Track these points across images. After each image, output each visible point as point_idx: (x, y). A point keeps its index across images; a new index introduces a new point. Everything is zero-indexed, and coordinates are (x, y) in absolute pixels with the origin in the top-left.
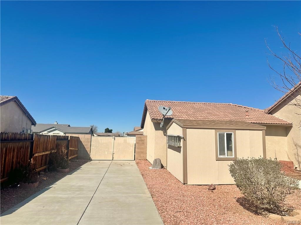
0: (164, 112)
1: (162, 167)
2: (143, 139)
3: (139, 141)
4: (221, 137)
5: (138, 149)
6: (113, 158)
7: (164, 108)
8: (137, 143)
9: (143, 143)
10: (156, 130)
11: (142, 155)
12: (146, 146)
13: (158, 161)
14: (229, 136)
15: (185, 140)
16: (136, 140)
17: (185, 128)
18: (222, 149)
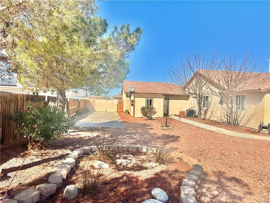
0: (130, 89)
1: (129, 113)
2: (121, 101)
3: (120, 102)
4: (148, 100)
5: (119, 106)
6: (106, 110)
7: (130, 87)
8: (118, 103)
9: (122, 103)
10: (126, 97)
11: (121, 109)
12: (123, 105)
13: (127, 111)
14: (151, 100)
15: (134, 102)
16: (118, 102)
17: (134, 97)
18: (148, 105)
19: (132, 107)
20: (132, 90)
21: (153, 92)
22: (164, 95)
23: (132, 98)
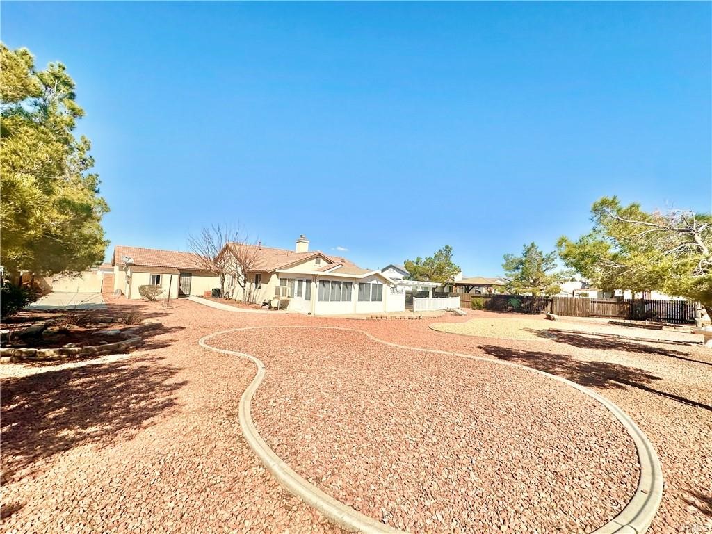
0: (126, 260)
1: (122, 294)
2: (110, 276)
3: (107, 278)
4: (154, 277)
5: (105, 284)
7: (127, 257)
8: (105, 279)
9: (111, 280)
10: (120, 270)
11: (109, 289)
12: (114, 282)
13: (119, 291)
14: (158, 277)
15: (131, 278)
16: (104, 277)
17: (132, 272)
18: (153, 282)
19: (128, 285)
20: (131, 261)
21: (166, 264)
22: (179, 269)
23: (129, 274)
